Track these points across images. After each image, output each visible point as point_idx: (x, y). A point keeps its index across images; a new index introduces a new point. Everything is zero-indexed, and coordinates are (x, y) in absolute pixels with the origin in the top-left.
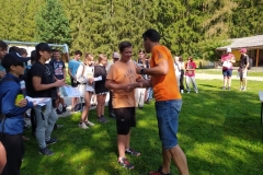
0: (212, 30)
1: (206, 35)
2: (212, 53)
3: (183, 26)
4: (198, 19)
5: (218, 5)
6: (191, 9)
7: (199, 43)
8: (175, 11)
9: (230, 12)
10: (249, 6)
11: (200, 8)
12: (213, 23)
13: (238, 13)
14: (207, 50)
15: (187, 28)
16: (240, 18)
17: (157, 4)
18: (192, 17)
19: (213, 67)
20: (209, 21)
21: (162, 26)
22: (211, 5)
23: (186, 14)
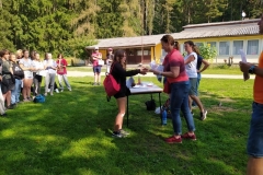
0: (80, 30)
1: (75, 33)
2: (82, 51)
3: (50, 22)
4: (66, 17)
5: (83, 6)
7: (69, 41)
8: (41, 5)
9: (95, 15)
10: (110, 12)
11: (67, 6)
12: (81, 22)
13: (101, 16)
14: (78, 48)
15: (56, 24)
16: (103, 21)
18: (59, 13)
19: (84, 65)
20: (77, 20)
21: (26, 19)
22: (77, 5)
23: (52, 10)
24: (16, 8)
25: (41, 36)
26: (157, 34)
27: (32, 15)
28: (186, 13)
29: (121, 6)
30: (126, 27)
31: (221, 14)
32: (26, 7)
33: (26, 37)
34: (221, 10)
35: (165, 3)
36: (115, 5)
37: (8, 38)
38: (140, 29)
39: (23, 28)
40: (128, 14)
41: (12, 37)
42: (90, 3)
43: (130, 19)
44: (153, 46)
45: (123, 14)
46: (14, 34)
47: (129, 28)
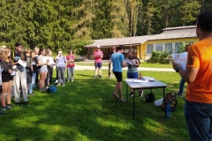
0: (79, 33)
1: (75, 36)
2: (81, 49)
3: (57, 27)
4: (69, 23)
5: (82, 13)
6: (62, 13)
7: (71, 41)
8: (49, 13)
9: (91, 21)
10: (102, 18)
11: (69, 14)
12: (80, 27)
13: (96, 22)
14: (77, 47)
15: (60, 29)
16: (97, 26)
17: (32, 5)
18: (64, 20)
19: (82, 60)
20: (77, 25)
21: (38, 24)
22: (77, 13)
23: (58, 17)
24: (31, 16)
25: (49, 38)
27: (43, 21)
28: (164, 18)
29: (112, 13)
30: (115, 30)
31: (194, 19)
32: (38, 15)
33: (37, 38)
34: (194, 15)
35: (146, 10)
36: (107, 13)
37: (25, 39)
38: (126, 32)
39: (35, 31)
40: (118, 20)
41: (27, 38)
42: (87, 12)
43: (117, 24)
44: (139, 45)
45: (113, 20)
46: (28, 36)
47: (117, 31)
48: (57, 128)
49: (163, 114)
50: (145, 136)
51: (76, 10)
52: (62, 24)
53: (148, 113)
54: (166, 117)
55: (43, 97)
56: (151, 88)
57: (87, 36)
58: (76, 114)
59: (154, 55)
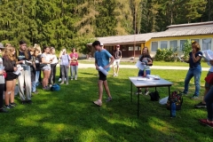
0: (82, 30)
1: (78, 33)
2: (84, 47)
3: (59, 24)
4: (71, 20)
5: (85, 11)
6: (65, 11)
7: (74, 39)
8: (52, 11)
9: (94, 18)
10: (106, 15)
11: (72, 12)
12: (83, 24)
13: (99, 19)
14: (81, 45)
15: (63, 26)
16: (101, 23)
17: (35, 2)
18: (66, 17)
19: (85, 58)
20: (80, 22)
21: (40, 22)
22: (80, 11)
23: (61, 15)
24: (34, 14)
25: (52, 36)
26: (145, 33)
27: (45, 19)
28: (169, 15)
29: (115, 11)
30: (119, 28)
31: (200, 16)
32: (41, 13)
33: (40, 36)
34: (199, 12)
35: (150, 7)
36: (110, 10)
37: (27, 37)
38: (130, 29)
39: (38, 29)
40: (122, 17)
41: (30, 36)
42: (90, 9)
43: (122, 21)
44: (144, 43)
45: (117, 17)
46: (31, 34)
47: (121, 29)
48: (61, 127)
49: (168, 112)
50: (150, 135)
51: (79, 7)
52: (65, 21)
53: (153, 111)
54: (171, 116)
55: (47, 95)
56: (156, 86)
57: (90, 34)
58: (80, 112)
59: (158, 52)
